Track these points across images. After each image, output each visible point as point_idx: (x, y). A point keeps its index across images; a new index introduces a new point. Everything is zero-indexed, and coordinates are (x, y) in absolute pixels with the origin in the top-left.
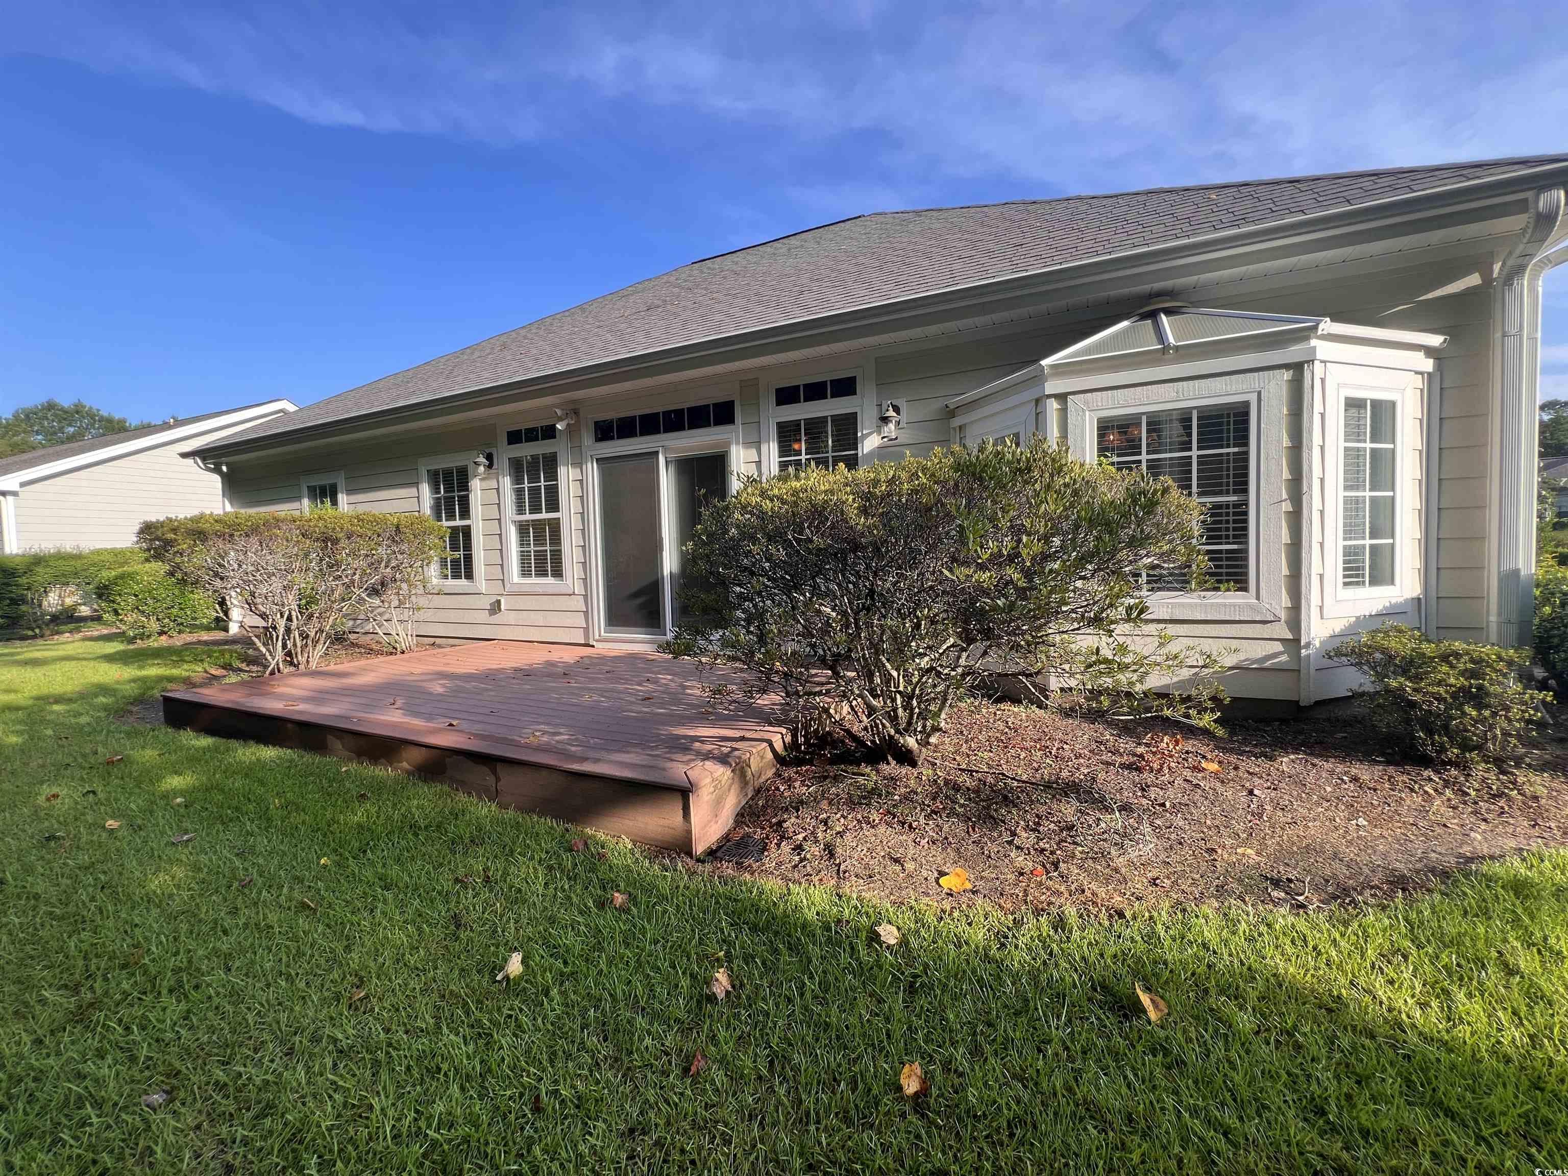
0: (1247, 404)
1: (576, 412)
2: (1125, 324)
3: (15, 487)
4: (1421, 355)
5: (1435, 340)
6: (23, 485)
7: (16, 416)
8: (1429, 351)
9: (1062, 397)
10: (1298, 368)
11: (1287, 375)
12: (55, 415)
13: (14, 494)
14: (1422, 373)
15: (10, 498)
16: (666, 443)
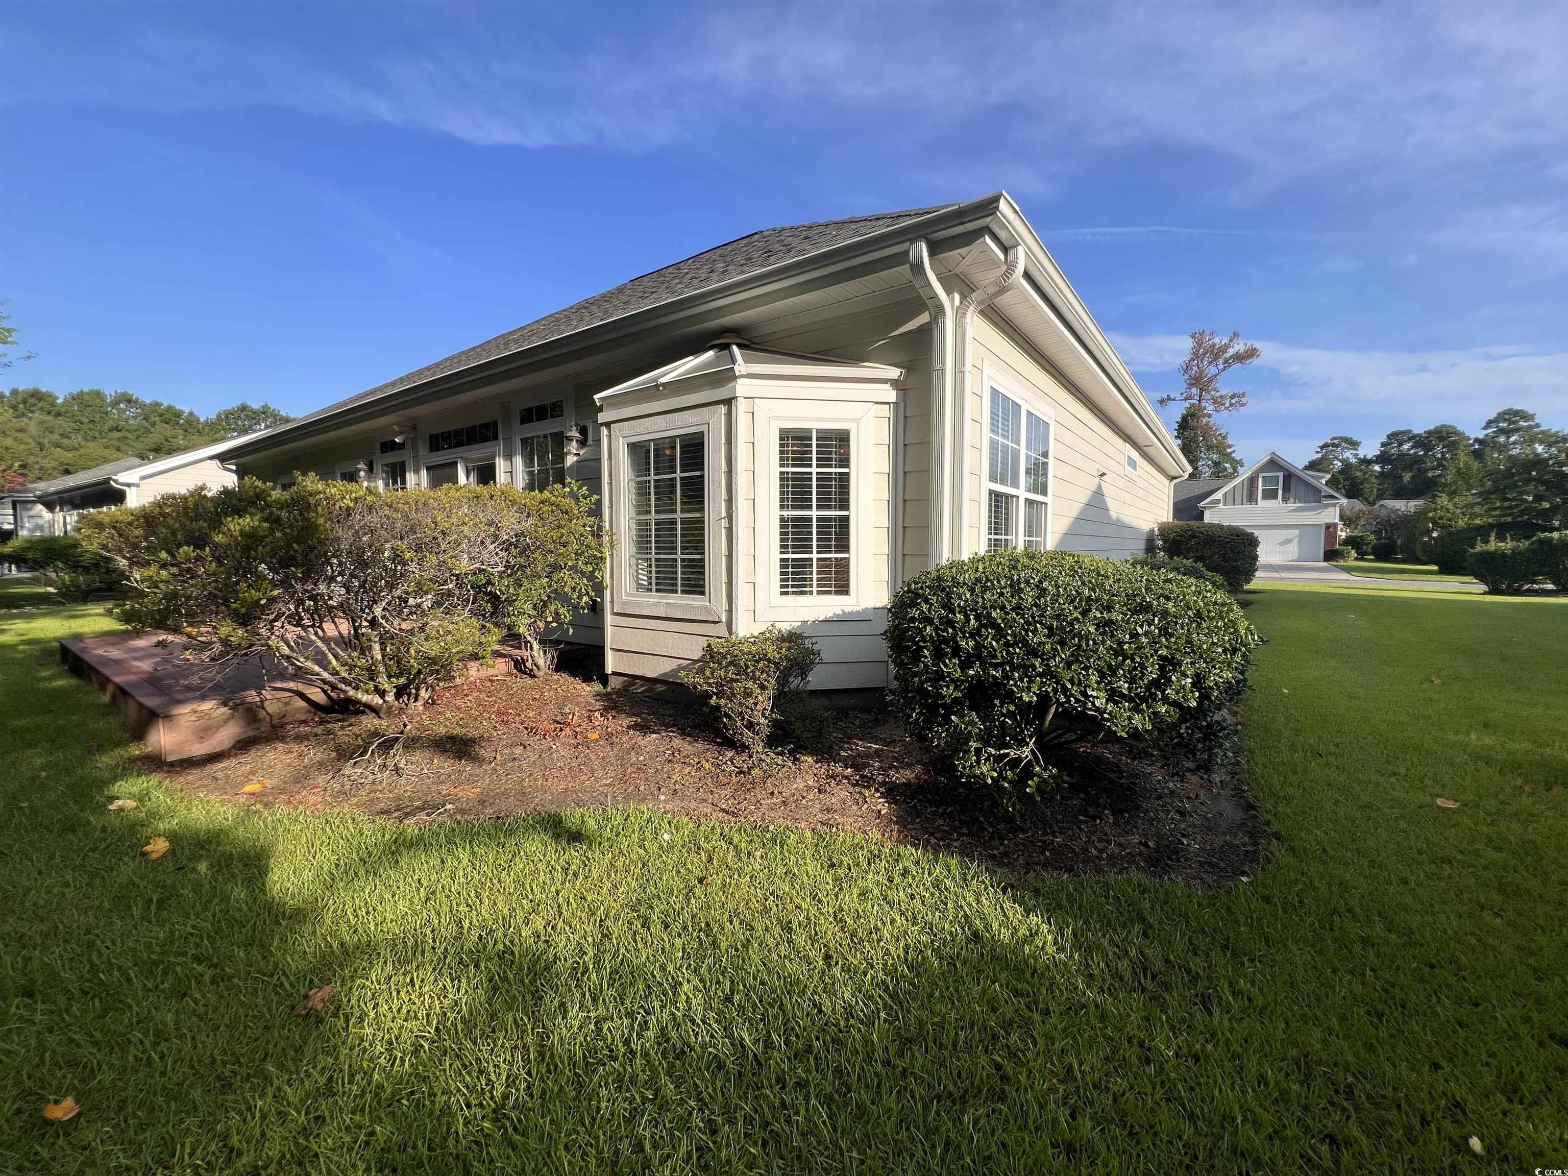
0: (702, 433)
1: (414, 428)
2: (711, 353)
3: (137, 481)
4: (887, 386)
5: (894, 373)
6: (143, 478)
7: (219, 416)
8: (895, 383)
9: (608, 425)
10: (729, 402)
11: (723, 409)
12: (247, 416)
13: (138, 485)
14: (889, 403)
15: (133, 489)
16: (468, 455)
